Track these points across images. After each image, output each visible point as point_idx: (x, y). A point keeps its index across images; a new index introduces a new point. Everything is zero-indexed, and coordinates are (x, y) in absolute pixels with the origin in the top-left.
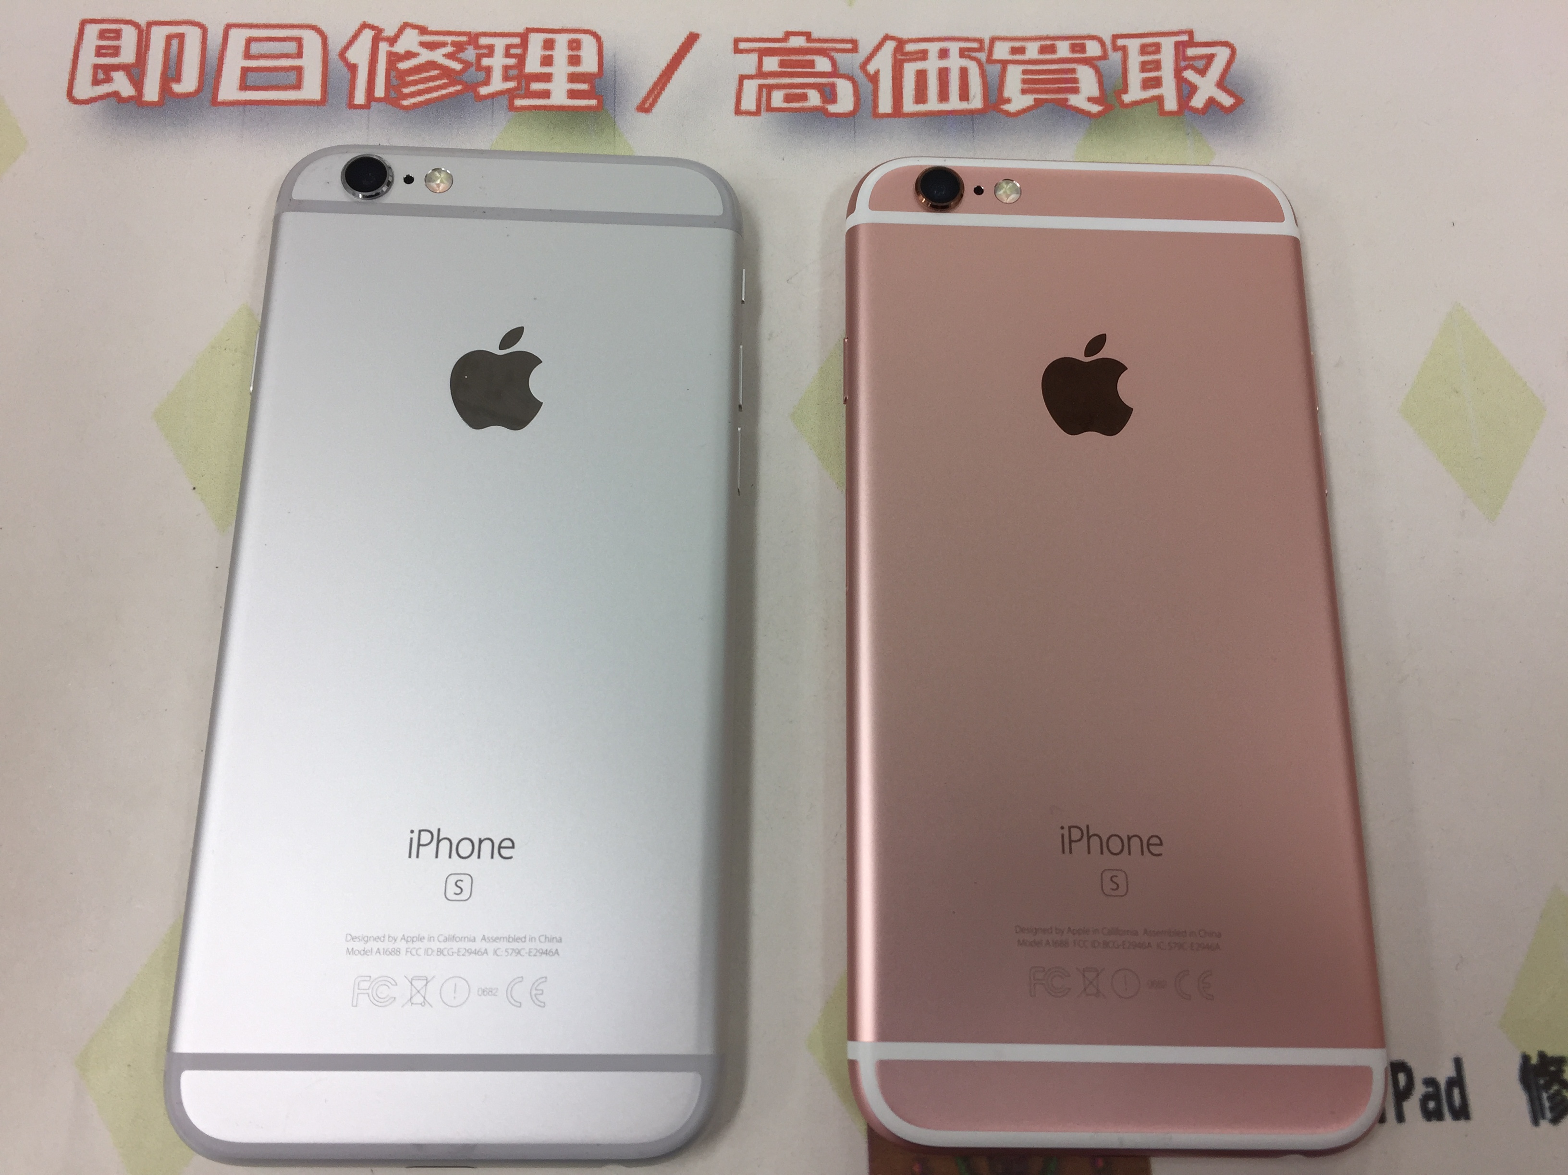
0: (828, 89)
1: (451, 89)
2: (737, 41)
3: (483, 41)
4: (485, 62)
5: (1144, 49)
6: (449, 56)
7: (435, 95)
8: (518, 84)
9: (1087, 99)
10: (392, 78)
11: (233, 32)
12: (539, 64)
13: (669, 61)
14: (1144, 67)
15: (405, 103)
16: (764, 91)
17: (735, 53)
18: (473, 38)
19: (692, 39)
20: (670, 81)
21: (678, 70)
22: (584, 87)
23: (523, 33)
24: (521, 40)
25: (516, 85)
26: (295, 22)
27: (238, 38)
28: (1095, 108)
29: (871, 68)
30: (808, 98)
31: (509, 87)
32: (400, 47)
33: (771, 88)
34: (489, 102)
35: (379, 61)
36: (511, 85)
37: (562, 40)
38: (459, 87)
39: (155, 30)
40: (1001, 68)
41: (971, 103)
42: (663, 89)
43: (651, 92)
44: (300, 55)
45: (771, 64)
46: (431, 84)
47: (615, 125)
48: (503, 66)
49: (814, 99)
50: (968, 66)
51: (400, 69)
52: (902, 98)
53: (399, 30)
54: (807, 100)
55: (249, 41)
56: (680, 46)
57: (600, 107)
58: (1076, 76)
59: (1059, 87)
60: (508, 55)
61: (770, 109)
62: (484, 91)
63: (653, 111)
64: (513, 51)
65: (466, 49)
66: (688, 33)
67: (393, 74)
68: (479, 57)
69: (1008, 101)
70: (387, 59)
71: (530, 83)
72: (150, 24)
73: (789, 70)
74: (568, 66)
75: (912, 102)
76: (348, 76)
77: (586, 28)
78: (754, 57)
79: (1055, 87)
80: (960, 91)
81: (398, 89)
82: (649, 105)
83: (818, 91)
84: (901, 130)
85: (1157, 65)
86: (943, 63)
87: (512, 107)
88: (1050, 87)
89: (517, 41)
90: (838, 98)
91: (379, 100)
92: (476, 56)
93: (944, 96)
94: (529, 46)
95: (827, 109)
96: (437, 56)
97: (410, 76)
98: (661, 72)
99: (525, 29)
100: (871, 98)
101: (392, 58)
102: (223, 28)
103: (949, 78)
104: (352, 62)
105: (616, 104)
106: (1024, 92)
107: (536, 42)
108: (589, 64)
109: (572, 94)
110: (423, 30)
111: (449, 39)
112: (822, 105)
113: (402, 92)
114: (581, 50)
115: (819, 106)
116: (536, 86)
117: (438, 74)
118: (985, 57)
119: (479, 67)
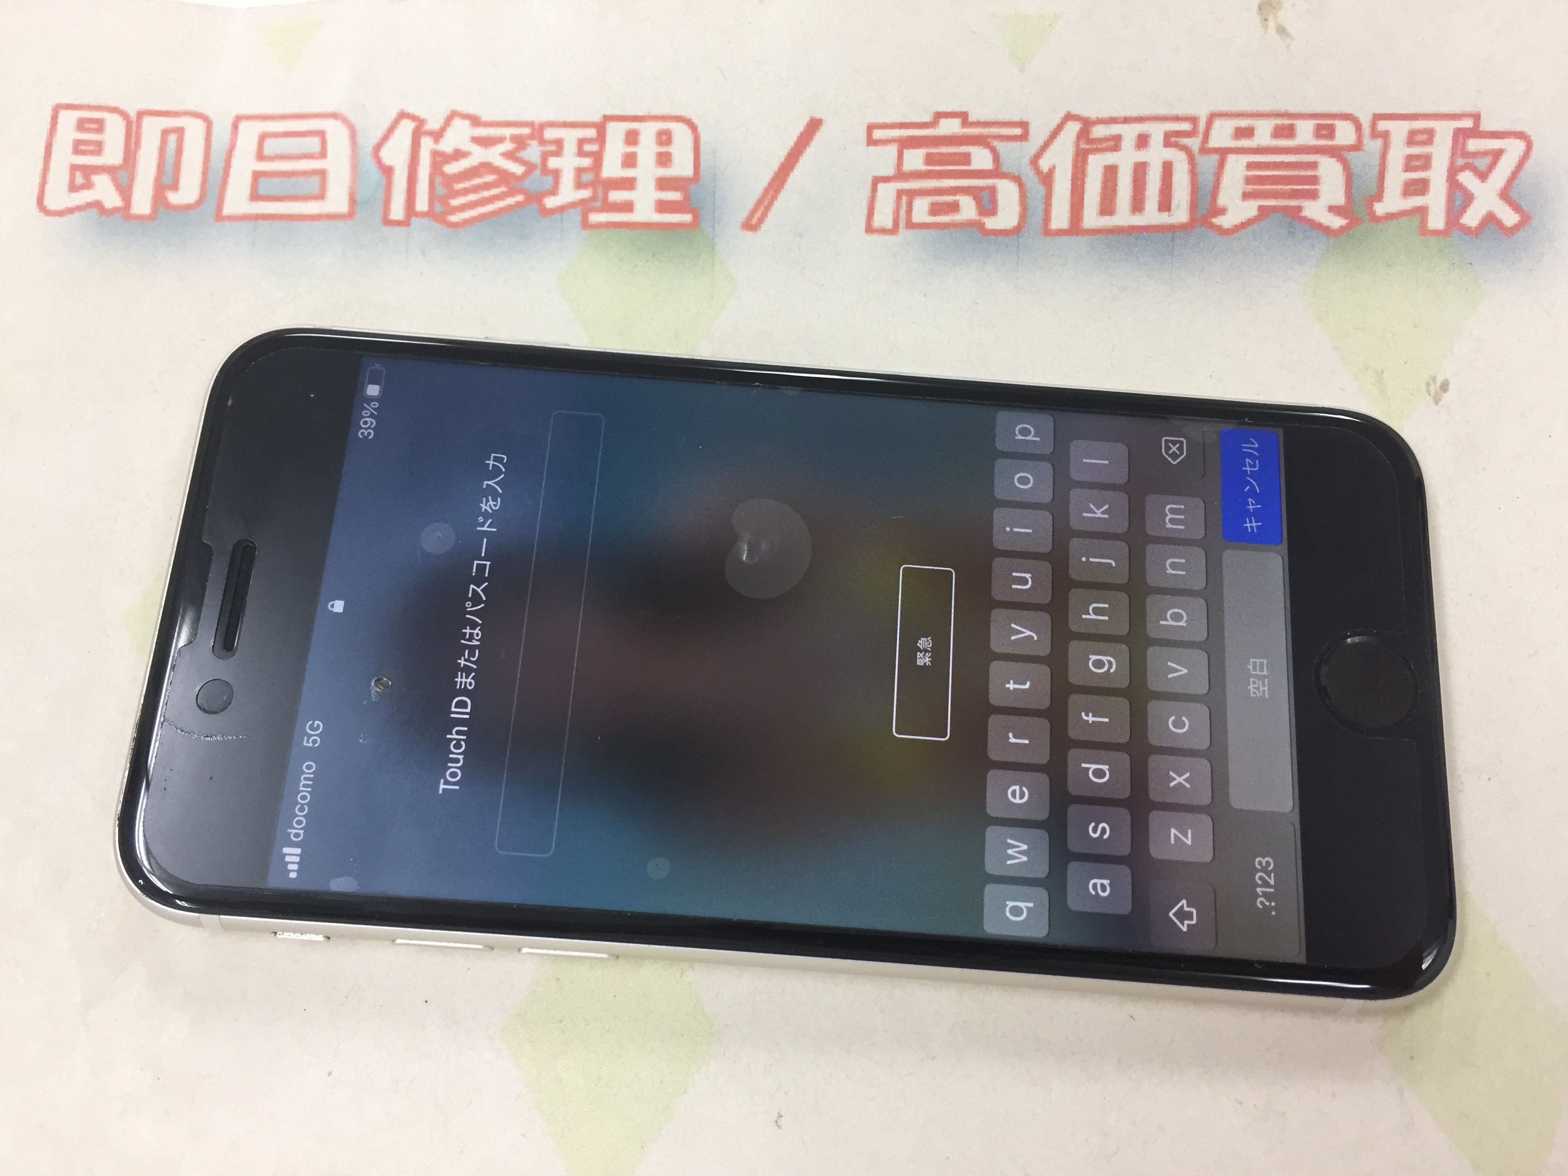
0: (985, 196)
1: (510, 201)
2: (871, 128)
3: (550, 134)
4: (553, 163)
5: (1412, 139)
6: (509, 155)
7: (490, 208)
8: (595, 192)
9: (1327, 209)
10: (436, 185)
11: (243, 126)
12: (620, 164)
13: (782, 159)
14: (1410, 164)
15: (454, 218)
16: (904, 199)
17: (867, 146)
18: (538, 130)
19: (814, 125)
20: (785, 187)
21: (794, 171)
22: (674, 196)
23: (601, 122)
24: (598, 132)
25: (591, 195)
26: (316, 110)
27: (249, 133)
28: (1336, 222)
29: (1044, 164)
30: (960, 209)
31: (582, 197)
32: (447, 145)
33: (912, 194)
34: (557, 216)
35: (421, 163)
36: (586, 194)
37: (648, 132)
38: (520, 198)
39: (147, 121)
40: (1218, 160)
41: (1172, 215)
42: (774, 198)
43: (760, 202)
44: (323, 154)
45: (915, 159)
46: (486, 194)
47: (714, 248)
48: (575, 168)
49: (968, 209)
50: (1173, 160)
51: (448, 174)
52: (1083, 207)
53: (445, 120)
54: (959, 211)
55: (263, 138)
56: (798, 137)
57: (695, 223)
58: (1317, 174)
59: (1292, 190)
60: (581, 153)
61: (910, 225)
62: (551, 202)
63: (762, 229)
64: (588, 148)
65: (528, 145)
66: (809, 119)
67: (438, 179)
68: (545, 156)
69: (1223, 211)
70: (430, 160)
71: (608, 192)
72: (141, 114)
73: (938, 168)
74: (656, 167)
75: (1095, 214)
76: (383, 182)
77: (678, 114)
78: (893, 149)
79: (1286, 190)
80: (1160, 196)
81: (444, 200)
82: (757, 221)
83: (974, 198)
84: (1078, 254)
85: (1425, 162)
86: (1141, 156)
87: (585, 224)
88: (1282, 189)
89: (592, 133)
90: (999, 208)
91: (423, 215)
92: (541, 155)
93: (1138, 205)
94: (609, 139)
95: (984, 223)
96: (494, 155)
97: (458, 182)
98: (773, 174)
99: (602, 116)
100: (1041, 207)
101: (438, 159)
102: (230, 120)
103: (1147, 176)
104: (387, 164)
105: (715, 220)
106: (1246, 196)
107: (616, 132)
108: (682, 166)
109: (662, 206)
110: (475, 121)
111: (507, 132)
112: (978, 218)
113: (449, 205)
114: (672, 146)
115: (973, 219)
116: (616, 196)
117: (494, 179)
118: (1198, 145)
119: (545, 170)
